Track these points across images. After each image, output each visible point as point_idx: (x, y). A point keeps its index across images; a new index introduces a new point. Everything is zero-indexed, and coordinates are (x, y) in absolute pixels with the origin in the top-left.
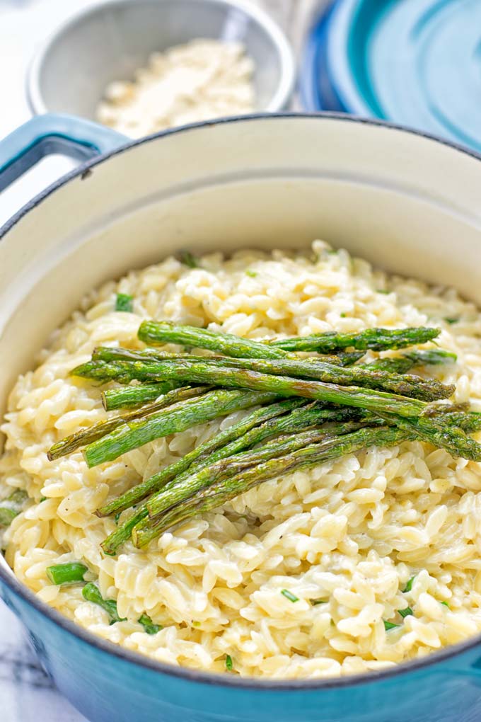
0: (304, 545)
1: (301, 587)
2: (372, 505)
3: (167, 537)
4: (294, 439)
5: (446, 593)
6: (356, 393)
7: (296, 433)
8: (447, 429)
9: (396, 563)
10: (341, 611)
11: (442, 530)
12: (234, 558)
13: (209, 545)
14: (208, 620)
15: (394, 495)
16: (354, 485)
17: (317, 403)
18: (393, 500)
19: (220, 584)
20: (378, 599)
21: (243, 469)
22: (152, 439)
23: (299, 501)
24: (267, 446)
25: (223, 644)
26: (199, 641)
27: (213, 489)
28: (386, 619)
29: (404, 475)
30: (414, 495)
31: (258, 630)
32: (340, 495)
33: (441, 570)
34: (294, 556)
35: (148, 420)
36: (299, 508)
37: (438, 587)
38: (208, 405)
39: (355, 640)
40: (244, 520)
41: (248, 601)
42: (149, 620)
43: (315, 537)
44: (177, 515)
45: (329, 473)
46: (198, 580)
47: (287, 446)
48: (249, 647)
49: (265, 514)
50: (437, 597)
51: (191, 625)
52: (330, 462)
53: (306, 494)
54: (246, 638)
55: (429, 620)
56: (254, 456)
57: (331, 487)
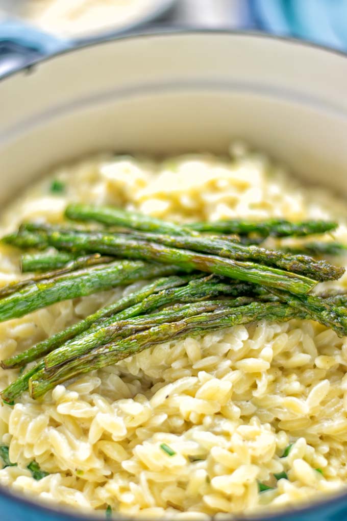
0: (188, 406)
1: (182, 445)
2: (258, 375)
3: (60, 390)
4: (188, 307)
5: (322, 462)
6: (250, 268)
7: (192, 302)
8: (334, 308)
9: (277, 431)
10: (217, 469)
11: (323, 403)
12: (121, 414)
13: (99, 401)
14: (91, 471)
15: (282, 369)
16: (241, 354)
17: (215, 277)
18: (280, 373)
19: (105, 437)
20: (254, 461)
21: (138, 331)
22: (58, 300)
23: (189, 366)
24: (163, 312)
25: (103, 494)
26: (81, 490)
27: (107, 348)
28: (261, 481)
29: (292, 350)
30: (300, 369)
31: (138, 482)
32: (227, 363)
33: (320, 441)
34: (178, 415)
35: (56, 282)
36: (187, 372)
37: (315, 456)
38: (113, 272)
39: (229, 498)
40: (138, 383)
41: (130, 455)
42: (37, 467)
43: (200, 398)
44: (72, 369)
45: (220, 342)
46: (85, 432)
47: (181, 314)
48: (126, 498)
49: (157, 377)
50: (313, 465)
51: (75, 474)
52: (221, 331)
53: (197, 360)
54: (124, 490)
55: (302, 484)
56: (149, 320)
57: (221, 355)
